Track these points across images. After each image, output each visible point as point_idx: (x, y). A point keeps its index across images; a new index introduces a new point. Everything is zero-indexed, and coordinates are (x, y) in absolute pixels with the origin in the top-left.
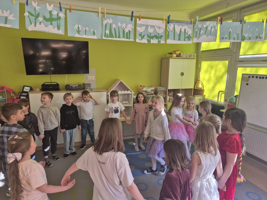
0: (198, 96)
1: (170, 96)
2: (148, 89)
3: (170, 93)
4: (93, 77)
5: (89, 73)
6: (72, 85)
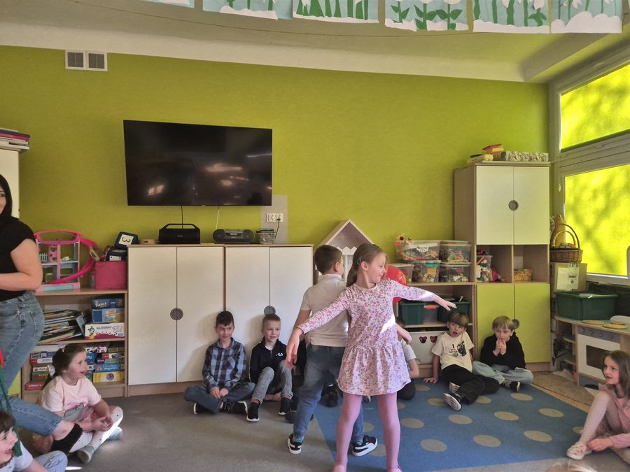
0: (566, 267)
1: (484, 265)
2: (421, 246)
3: (483, 257)
4: (282, 214)
5: (271, 205)
6: (229, 230)
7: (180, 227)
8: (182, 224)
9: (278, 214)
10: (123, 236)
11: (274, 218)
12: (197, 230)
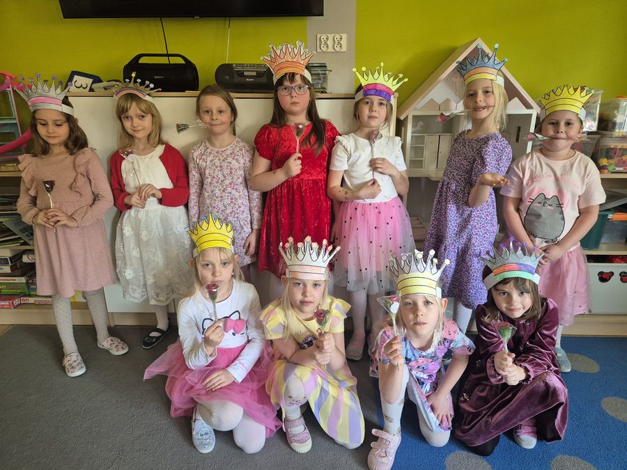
4: (344, 36)
5: (322, 14)
6: (242, 65)
7: (164, 60)
8: (168, 55)
9: (337, 36)
10: (76, 78)
11: (330, 43)
12: (189, 67)
